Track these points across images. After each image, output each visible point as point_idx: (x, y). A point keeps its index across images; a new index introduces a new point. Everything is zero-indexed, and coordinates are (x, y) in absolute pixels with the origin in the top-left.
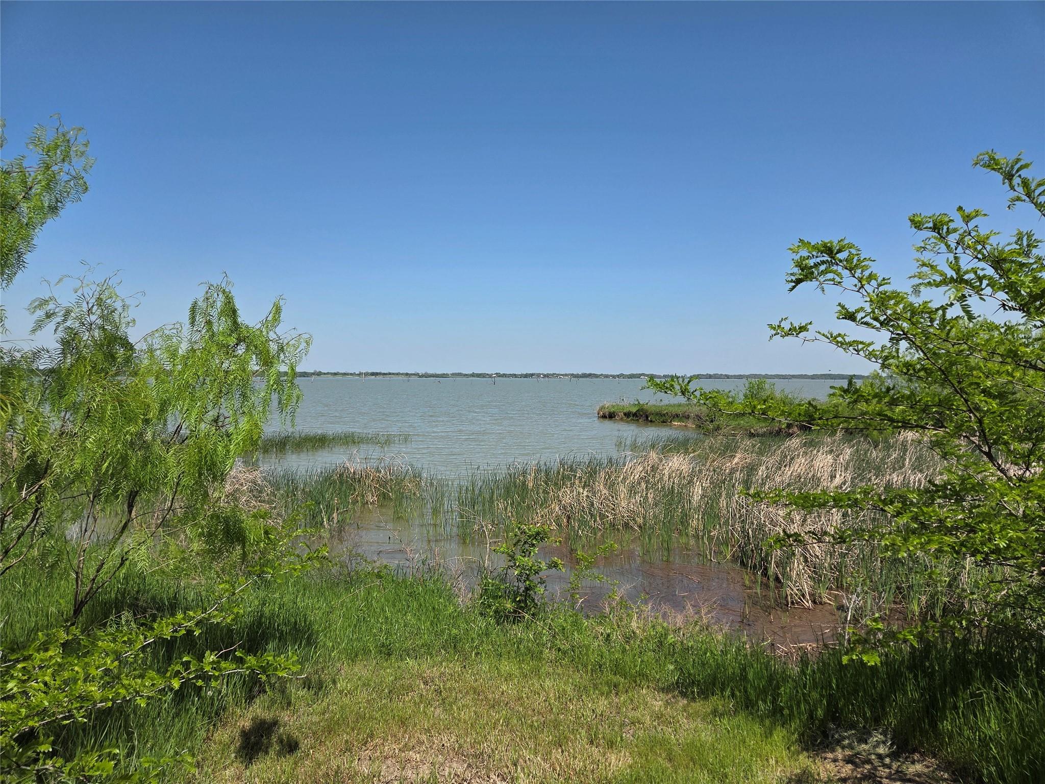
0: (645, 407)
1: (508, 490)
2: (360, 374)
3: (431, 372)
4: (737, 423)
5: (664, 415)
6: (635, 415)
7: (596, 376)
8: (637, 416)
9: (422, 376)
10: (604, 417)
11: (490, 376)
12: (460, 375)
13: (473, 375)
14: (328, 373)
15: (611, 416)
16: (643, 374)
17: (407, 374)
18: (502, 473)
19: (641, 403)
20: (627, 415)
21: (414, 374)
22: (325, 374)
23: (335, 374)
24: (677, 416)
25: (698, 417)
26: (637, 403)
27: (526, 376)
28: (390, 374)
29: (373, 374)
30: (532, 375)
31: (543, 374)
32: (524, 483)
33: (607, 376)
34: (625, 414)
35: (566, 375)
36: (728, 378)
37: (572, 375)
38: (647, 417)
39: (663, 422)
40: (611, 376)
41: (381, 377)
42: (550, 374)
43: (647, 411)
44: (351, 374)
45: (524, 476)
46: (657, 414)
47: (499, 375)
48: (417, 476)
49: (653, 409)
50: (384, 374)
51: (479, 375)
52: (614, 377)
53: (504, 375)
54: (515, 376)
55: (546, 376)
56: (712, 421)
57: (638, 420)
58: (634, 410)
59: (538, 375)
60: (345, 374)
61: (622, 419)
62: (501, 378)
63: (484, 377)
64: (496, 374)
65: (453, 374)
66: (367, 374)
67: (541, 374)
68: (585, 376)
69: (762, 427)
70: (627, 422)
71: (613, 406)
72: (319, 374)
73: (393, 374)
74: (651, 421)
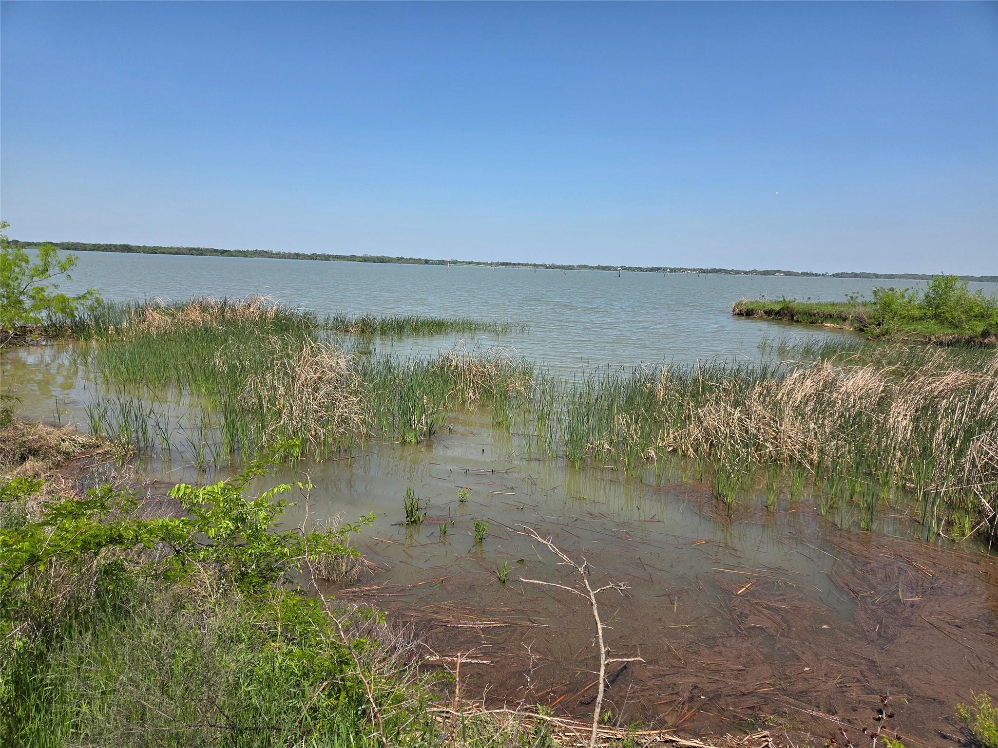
0: (791, 305)
1: (630, 400)
2: (491, 264)
3: (557, 263)
4: (912, 327)
5: (814, 315)
6: (778, 313)
7: (726, 272)
8: (780, 315)
9: (549, 267)
10: (740, 314)
11: (615, 269)
12: (585, 267)
13: (599, 268)
14: (463, 262)
15: (748, 314)
16: (779, 271)
17: (535, 265)
18: (626, 376)
19: (787, 300)
20: (768, 313)
21: (542, 265)
22: (460, 262)
23: (470, 263)
24: (831, 316)
25: (859, 319)
26: (781, 299)
27: (652, 270)
28: (519, 264)
29: (503, 264)
30: (658, 269)
31: (669, 268)
32: (651, 392)
33: (738, 272)
34: (766, 312)
35: (694, 270)
36: (877, 278)
37: (701, 270)
38: (792, 316)
39: (812, 323)
40: (743, 272)
41: (510, 267)
42: (677, 269)
43: (793, 309)
44: (484, 264)
45: (652, 383)
46: (805, 313)
47: (624, 268)
48: (526, 373)
49: (801, 308)
50: (514, 264)
51: (604, 268)
52: (746, 273)
53: (630, 269)
54: (641, 269)
55: (672, 270)
56: (879, 325)
57: (781, 319)
58: (777, 308)
59: (665, 269)
60: (478, 263)
61: (761, 318)
62: (626, 272)
63: (609, 270)
64: (622, 267)
65: (579, 266)
66: (497, 264)
67: (668, 268)
68: (714, 271)
69: (947, 335)
70: (768, 320)
71: (752, 303)
72: (455, 262)
73: (522, 264)
74: (797, 321)
